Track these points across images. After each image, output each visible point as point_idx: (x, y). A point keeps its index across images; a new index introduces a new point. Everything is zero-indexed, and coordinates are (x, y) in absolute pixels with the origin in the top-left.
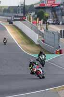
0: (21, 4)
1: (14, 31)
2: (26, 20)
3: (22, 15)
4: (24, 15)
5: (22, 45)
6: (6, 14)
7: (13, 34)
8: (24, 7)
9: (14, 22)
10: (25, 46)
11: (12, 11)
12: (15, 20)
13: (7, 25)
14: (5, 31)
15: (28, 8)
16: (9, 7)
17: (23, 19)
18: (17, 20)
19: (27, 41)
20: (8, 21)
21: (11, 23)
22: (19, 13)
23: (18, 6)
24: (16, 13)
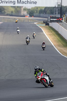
0: (58, 5)
1: (50, 33)
2: (63, 21)
3: (59, 16)
4: (61, 16)
5: (59, 48)
6: (41, 15)
7: (49, 36)
8: (61, 8)
9: (50, 24)
10: (62, 49)
11: (48, 11)
12: (51, 21)
13: (44, 27)
14: (41, 33)
15: (65, 9)
16: (46, 8)
17: (59, 20)
18: (53, 21)
19: (63, 43)
20: (44, 23)
21: (47, 24)
22: (56, 14)
23: (55, 7)
24: (53, 14)
